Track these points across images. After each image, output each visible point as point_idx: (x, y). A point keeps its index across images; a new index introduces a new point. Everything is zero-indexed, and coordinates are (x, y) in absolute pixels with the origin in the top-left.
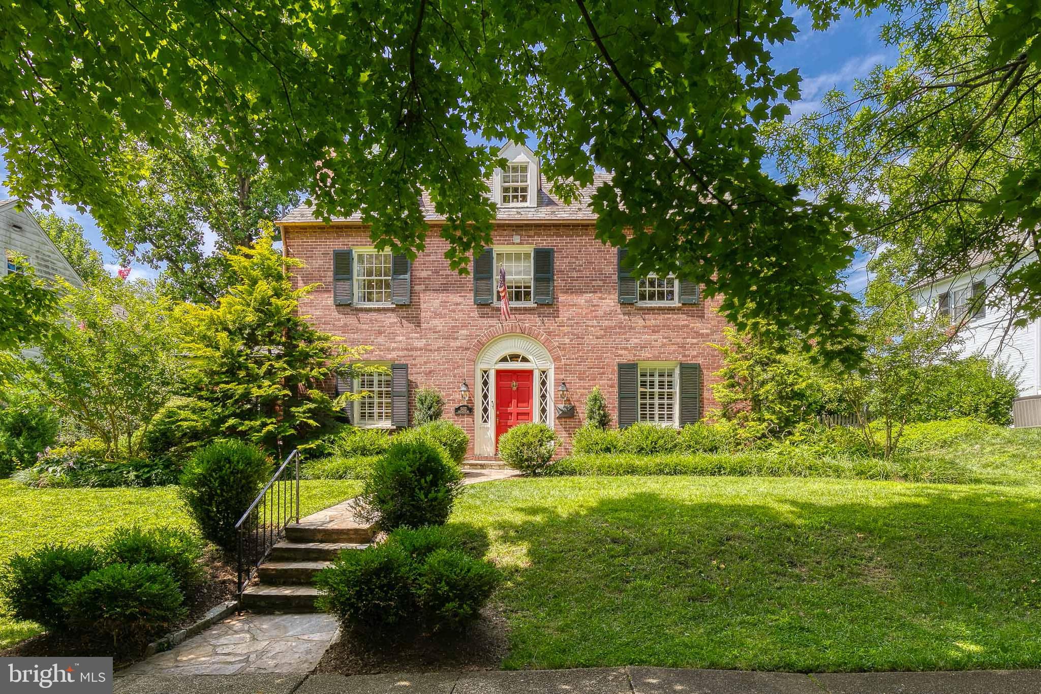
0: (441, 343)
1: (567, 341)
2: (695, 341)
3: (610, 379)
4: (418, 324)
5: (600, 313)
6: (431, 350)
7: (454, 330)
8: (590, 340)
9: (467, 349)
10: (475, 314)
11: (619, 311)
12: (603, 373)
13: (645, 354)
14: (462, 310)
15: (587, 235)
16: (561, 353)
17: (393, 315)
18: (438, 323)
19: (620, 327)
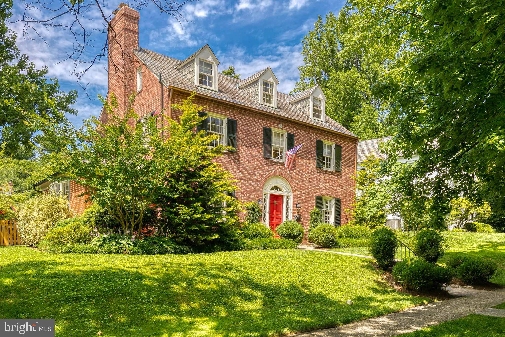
0: (249, 176)
1: (298, 183)
2: (339, 188)
3: (313, 203)
4: (239, 165)
5: (310, 171)
6: (244, 180)
7: (255, 170)
8: (306, 183)
9: (260, 181)
10: (263, 163)
11: (316, 171)
12: (310, 200)
13: (324, 193)
14: (257, 160)
15: (306, 131)
16: (296, 188)
17: (227, 157)
18: (247, 165)
19: (316, 179)
